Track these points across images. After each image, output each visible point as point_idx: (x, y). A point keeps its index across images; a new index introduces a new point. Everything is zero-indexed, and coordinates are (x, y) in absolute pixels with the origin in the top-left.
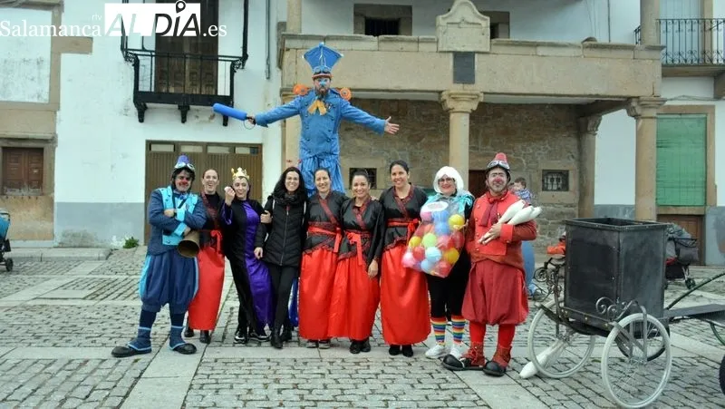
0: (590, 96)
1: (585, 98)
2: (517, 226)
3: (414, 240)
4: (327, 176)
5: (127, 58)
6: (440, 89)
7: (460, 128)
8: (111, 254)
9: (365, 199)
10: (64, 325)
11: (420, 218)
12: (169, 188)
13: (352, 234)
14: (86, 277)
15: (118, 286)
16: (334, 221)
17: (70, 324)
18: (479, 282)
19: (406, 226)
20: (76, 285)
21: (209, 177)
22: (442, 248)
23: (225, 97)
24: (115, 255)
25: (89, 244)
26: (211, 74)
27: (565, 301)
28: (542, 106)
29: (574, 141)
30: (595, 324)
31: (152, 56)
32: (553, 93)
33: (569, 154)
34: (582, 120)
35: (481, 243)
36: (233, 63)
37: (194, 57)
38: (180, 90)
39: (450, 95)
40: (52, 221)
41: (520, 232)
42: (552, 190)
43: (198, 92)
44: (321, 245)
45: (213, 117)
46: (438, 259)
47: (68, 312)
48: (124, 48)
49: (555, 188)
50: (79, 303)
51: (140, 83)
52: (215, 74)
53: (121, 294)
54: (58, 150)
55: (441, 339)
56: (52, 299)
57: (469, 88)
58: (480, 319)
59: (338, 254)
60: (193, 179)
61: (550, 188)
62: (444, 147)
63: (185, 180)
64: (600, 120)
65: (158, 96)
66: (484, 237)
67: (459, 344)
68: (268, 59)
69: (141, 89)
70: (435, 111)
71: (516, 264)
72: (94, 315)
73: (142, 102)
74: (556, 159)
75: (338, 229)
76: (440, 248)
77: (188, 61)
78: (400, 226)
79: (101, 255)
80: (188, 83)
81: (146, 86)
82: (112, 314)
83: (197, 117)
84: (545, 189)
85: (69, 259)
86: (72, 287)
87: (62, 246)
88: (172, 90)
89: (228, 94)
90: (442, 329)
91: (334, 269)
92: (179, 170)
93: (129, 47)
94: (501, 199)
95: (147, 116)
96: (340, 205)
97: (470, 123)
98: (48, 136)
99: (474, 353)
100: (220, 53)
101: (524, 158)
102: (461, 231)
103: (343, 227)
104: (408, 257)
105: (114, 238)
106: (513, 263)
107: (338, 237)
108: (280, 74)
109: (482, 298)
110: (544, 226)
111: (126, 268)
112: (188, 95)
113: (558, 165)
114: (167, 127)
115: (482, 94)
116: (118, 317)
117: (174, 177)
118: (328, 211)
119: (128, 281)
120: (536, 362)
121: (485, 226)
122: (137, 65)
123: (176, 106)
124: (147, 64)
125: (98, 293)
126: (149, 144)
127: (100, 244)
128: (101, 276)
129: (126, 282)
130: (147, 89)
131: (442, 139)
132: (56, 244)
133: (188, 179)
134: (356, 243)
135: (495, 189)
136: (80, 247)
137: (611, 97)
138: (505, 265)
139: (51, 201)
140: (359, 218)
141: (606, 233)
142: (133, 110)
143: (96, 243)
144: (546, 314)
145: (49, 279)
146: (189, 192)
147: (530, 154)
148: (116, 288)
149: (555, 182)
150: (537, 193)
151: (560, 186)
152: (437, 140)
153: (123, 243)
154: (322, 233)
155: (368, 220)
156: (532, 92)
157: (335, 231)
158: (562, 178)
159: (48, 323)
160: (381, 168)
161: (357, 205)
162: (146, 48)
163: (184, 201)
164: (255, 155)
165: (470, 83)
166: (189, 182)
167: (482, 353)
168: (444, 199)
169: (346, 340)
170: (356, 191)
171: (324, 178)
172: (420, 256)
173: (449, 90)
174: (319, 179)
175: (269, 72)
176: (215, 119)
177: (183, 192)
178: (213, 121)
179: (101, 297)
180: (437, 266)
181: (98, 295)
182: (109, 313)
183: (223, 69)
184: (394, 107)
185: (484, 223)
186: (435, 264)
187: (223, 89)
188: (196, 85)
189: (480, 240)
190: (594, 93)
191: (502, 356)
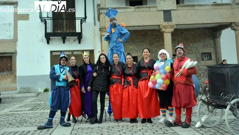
0: (216, 23)
1: (215, 24)
2: (189, 69)
3: (152, 77)
4: (117, 56)
5: (42, 21)
6: (159, 24)
7: (168, 38)
8: (38, 95)
9: (131, 64)
10: (21, 119)
11: (153, 69)
12: (58, 65)
13: (129, 77)
14: (29, 103)
15: (42, 106)
16: (121, 73)
17: (23, 119)
18: (177, 92)
19: (148, 73)
20: (25, 106)
21: (72, 60)
22: (163, 79)
23: (79, 33)
24: (40, 95)
25: (30, 91)
26: (74, 25)
27: (210, 97)
28: (199, 29)
29: (212, 41)
30: (221, 104)
31: (51, 19)
32: (202, 23)
33: (211, 46)
34: (214, 33)
35: (176, 77)
36: (81, 20)
37: (67, 19)
38: (62, 31)
39: (163, 26)
40: (16, 83)
41: (190, 71)
42: (206, 60)
43: (69, 32)
44: (116, 83)
45: (75, 41)
46: (162, 83)
47: (22, 115)
48: (41, 17)
49: (207, 59)
50: (27, 112)
51: (47, 30)
52: (75, 25)
53: (42, 108)
54: (17, 57)
55: (164, 116)
56: (16, 111)
57: (170, 23)
58: (179, 106)
59: (123, 86)
60: (67, 61)
61: (205, 59)
62: (163, 46)
63: (64, 61)
64: (222, 32)
65: (54, 34)
66: (177, 74)
67: (171, 117)
68: (94, 18)
69: (47, 32)
70: (158, 33)
71: (190, 84)
72: (32, 116)
73: (48, 37)
74: (206, 48)
75: (123, 76)
76: (162, 79)
77: (64, 20)
78: (145, 73)
79: (35, 95)
80: (65, 29)
81: (49, 30)
82: (39, 115)
83: (69, 41)
84: (203, 60)
85: (22, 97)
86: (24, 107)
87: (20, 92)
88: (59, 31)
89: (80, 31)
90: (164, 112)
91: (122, 92)
92: (62, 58)
93: (42, 17)
94: (182, 60)
95: (50, 42)
96: (123, 66)
97: (172, 37)
98: (14, 51)
99: (177, 119)
100: (76, 17)
101: (194, 49)
102: (170, 72)
103: (124, 75)
104: (150, 84)
105: (40, 89)
106: (189, 84)
107: (123, 80)
108: (99, 23)
109: (179, 98)
110: (204, 74)
111: (44, 99)
112: (65, 33)
113: (207, 51)
114: (58, 46)
115: (175, 25)
116: (42, 116)
117: (60, 60)
118: (118, 69)
119: (45, 104)
120: (201, 121)
121: (177, 70)
122: (46, 23)
123: (61, 37)
124: (49, 23)
125: (34, 108)
126: (51, 52)
127: (34, 91)
128: (35, 103)
129: (44, 104)
130: (50, 32)
131: (162, 43)
132: (18, 92)
133: (65, 61)
134: (130, 81)
135: (179, 56)
136: (27, 93)
137: (224, 23)
138: (186, 85)
139: (15, 76)
140: (131, 71)
141: (222, 69)
142: (45, 40)
143: (32, 91)
144: (203, 102)
145: (15, 105)
146: (66, 66)
147: (195, 47)
148: (41, 106)
149: (206, 57)
150: (200, 62)
151: (208, 59)
152: (160, 44)
153: (43, 90)
154: (117, 78)
155: (135, 72)
156: (193, 23)
157: (122, 77)
158: (209, 55)
159: (15, 119)
160: (140, 56)
161: (129, 67)
162: (49, 16)
163: (64, 69)
164: (91, 54)
165: (170, 22)
166: (66, 62)
167: (180, 119)
168: (162, 61)
169: (128, 119)
170: (128, 61)
171: (117, 57)
172: (155, 83)
173: (162, 25)
174: (115, 57)
175: (95, 23)
176: (76, 41)
177: (63, 66)
178: (75, 42)
179: (35, 109)
180: (162, 86)
181: (34, 109)
182: (38, 115)
183: (78, 22)
184: (143, 33)
185: (177, 69)
186: (161, 85)
187: (78, 30)
188: (68, 29)
189: (176, 76)
190: (217, 22)
191: (188, 120)
